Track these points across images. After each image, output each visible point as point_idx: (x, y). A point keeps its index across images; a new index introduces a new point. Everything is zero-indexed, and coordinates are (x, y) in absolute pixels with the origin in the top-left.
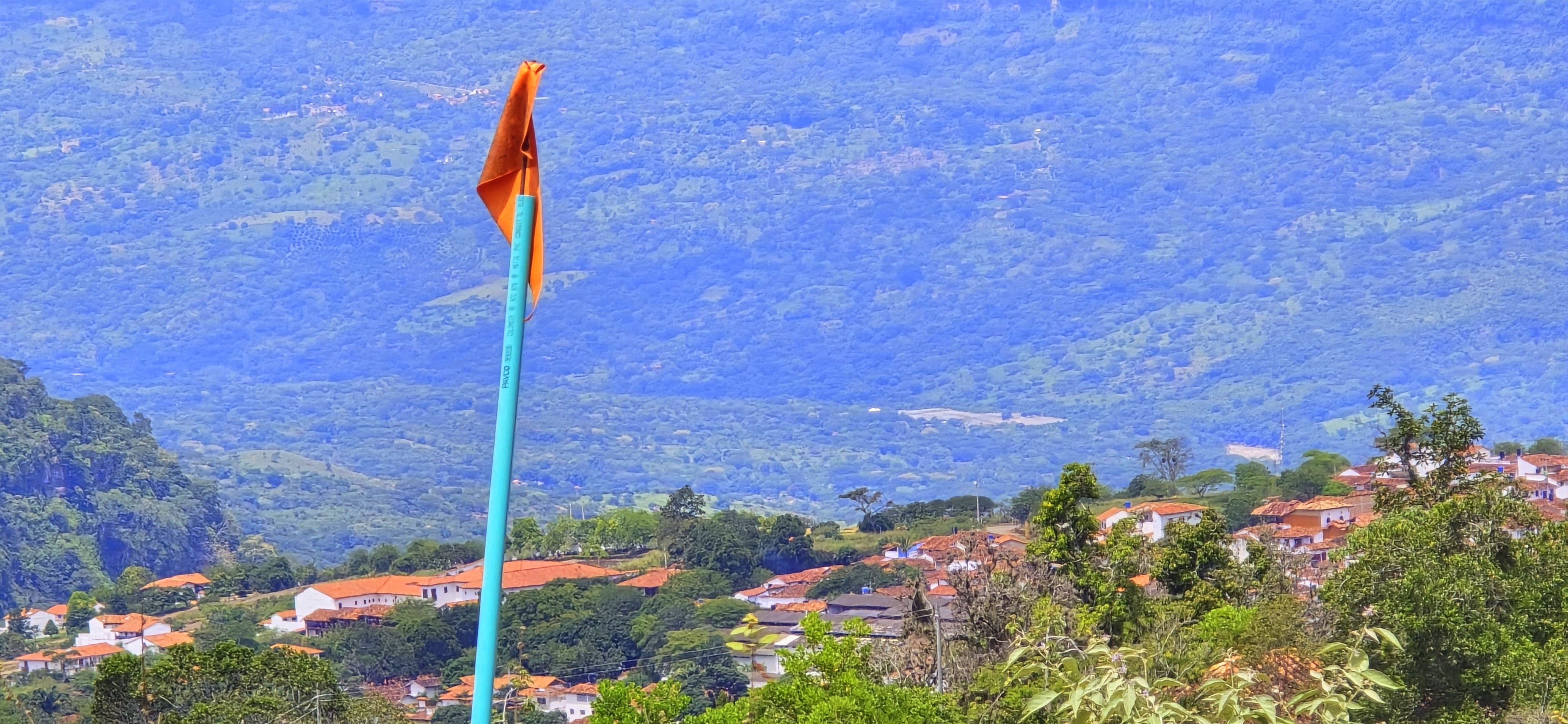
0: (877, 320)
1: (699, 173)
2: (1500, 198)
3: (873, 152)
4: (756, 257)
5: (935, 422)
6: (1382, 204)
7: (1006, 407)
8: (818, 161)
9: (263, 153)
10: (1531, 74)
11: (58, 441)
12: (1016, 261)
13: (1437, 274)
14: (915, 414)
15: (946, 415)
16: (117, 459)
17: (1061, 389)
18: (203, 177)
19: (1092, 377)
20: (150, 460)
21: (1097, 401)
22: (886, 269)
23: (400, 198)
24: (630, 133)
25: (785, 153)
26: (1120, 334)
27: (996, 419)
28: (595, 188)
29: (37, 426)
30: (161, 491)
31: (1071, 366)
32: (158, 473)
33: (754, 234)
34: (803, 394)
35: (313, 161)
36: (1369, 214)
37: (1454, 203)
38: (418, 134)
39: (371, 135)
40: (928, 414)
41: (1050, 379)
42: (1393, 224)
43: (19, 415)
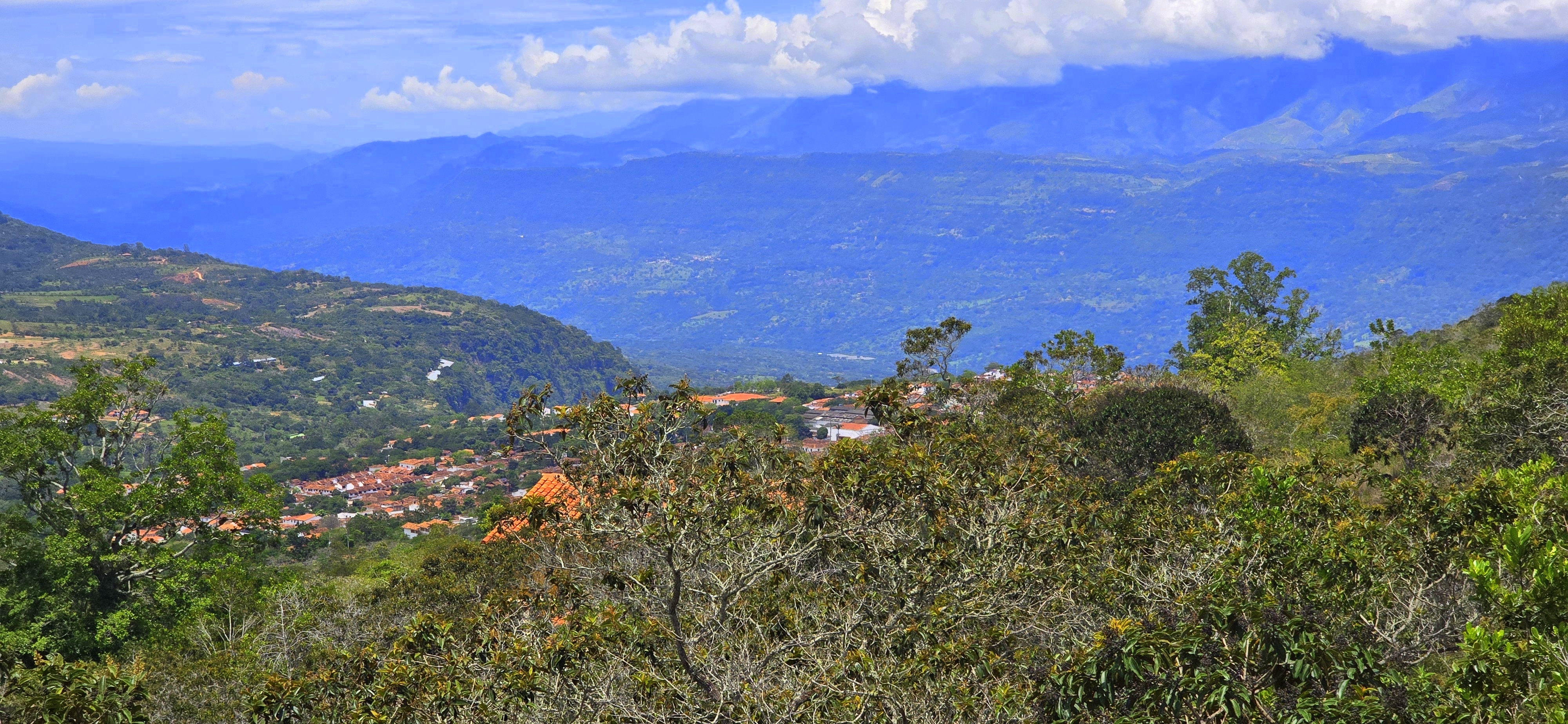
0: (821, 327)
1: (771, 283)
2: (1002, 300)
3: (822, 279)
4: (787, 308)
5: (838, 358)
6: (969, 300)
7: (859, 354)
8: (806, 281)
9: (646, 273)
10: (1011, 264)
11: (595, 354)
12: (863, 312)
13: (984, 321)
14: (832, 355)
15: (841, 356)
16: (612, 360)
17: (874, 349)
18: (628, 279)
19: (884, 346)
20: (621, 359)
21: (885, 353)
22: (825, 313)
23: (684, 287)
24: (752, 270)
25: (796, 278)
26: (892, 334)
27: (855, 357)
28: (741, 286)
29: (589, 349)
30: (624, 370)
31: (878, 343)
32: (623, 364)
33: (787, 301)
34: (799, 348)
35: (660, 275)
36: (965, 303)
37: (989, 300)
38: (690, 269)
39: (677, 269)
40: (836, 355)
41: (871, 347)
42: (971, 305)
43: (585, 346)
